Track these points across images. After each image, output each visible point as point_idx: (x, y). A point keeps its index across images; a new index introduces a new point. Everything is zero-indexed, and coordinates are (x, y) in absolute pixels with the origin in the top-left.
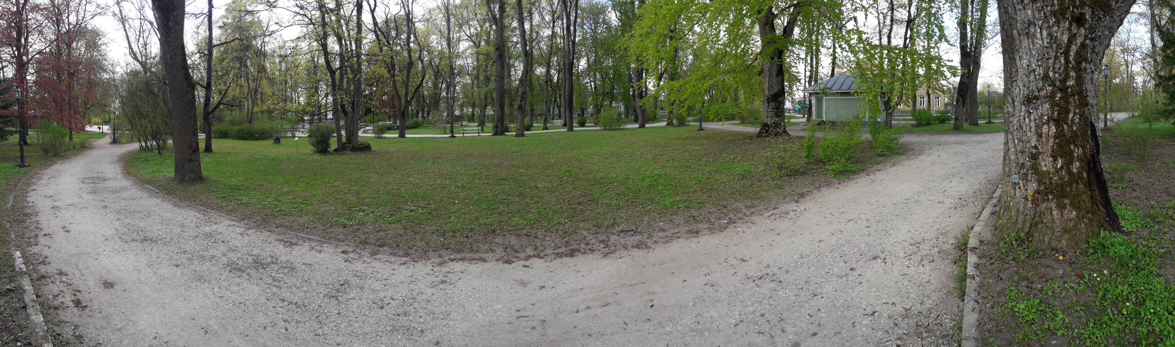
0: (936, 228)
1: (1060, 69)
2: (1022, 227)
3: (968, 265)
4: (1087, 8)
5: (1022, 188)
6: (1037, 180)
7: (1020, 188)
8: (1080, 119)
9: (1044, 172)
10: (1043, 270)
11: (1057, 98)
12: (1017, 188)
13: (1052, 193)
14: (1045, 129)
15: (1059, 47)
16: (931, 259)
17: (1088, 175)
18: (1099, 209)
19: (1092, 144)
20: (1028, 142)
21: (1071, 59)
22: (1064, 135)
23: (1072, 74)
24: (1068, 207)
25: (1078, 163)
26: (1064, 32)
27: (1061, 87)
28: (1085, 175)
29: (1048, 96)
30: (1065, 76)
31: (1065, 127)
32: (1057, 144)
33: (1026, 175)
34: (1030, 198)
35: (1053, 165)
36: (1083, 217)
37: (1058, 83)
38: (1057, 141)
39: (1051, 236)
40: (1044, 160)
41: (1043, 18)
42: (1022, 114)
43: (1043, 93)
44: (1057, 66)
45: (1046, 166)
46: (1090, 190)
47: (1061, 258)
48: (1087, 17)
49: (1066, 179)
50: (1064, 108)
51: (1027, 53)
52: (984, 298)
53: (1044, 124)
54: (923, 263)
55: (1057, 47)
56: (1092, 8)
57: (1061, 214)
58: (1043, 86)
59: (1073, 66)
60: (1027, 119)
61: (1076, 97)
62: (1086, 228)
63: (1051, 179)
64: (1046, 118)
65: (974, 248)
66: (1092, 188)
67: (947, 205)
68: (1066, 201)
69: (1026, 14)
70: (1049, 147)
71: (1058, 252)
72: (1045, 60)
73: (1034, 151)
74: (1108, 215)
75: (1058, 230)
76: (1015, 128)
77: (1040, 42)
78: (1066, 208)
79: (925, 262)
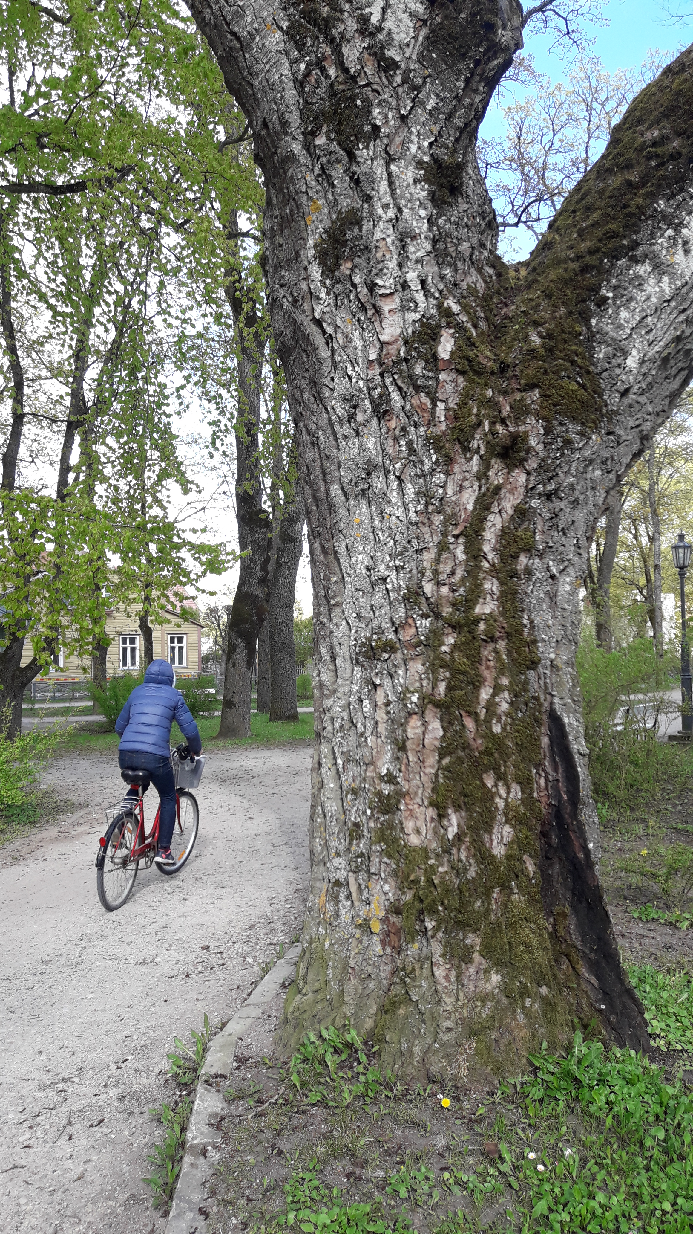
0: (120, 1036)
1: (453, 573)
2: (356, 1015)
3: (193, 1120)
4: (531, 420)
5: (354, 895)
6: (395, 874)
7: (349, 897)
8: (512, 704)
9: (414, 849)
10: (398, 1133)
11: (444, 648)
12: (342, 897)
13: (433, 912)
14: (414, 728)
15: (451, 519)
16: (96, 1118)
17: (542, 869)
18: (578, 975)
19: (552, 775)
20: (372, 763)
21: (486, 548)
22: (465, 746)
23: (491, 585)
24: (476, 956)
25: (507, 829)
26: (466, 484)
27: (458, 616)
28: (530, 867)
29: (419, 643)
30: (471, 591)
31: (470, 723)
32: (447, 769)
33: (366, 857)
34: (376, 927)
35: (435, 832)
36: (524, 992)
37: (447, 610)
38: (446, 761)
39: (429, 1040)
40: (412, 814)
41: (405, 454)
42: (355, 688)
43: (407, 635)
44: (445, 568)
45: (418, 831)
46: (549, 913)
47: (446, 1102)
48: (533, 442)
49: (472, 873)
50: (463, 673)
51: (364, 538)
52: (226, 1203)
53: (410, 714)
54: (69, 1130)
55: (444, 523)
56: (544, 419)
57: (458, 977)
58: (408, 617)
59: (493, 565)
60: (366, 702)
61: (502, 645)
62: (531, 1026)
63: (432, 870)
64: (415, 698)
65: (217, 1076)
66: (557, 909)
67: (165, 969)
68: (472, 939)
69: (363, 448)
70: (424, 778)
71: (442, 1086)
72: (411, 552)
73: (387, 789)
74: (605, 993)
75: (449, 1024)
76: (337, 725)
77: (400, 512)
78: (471, 961)
79: (78, 1128)
